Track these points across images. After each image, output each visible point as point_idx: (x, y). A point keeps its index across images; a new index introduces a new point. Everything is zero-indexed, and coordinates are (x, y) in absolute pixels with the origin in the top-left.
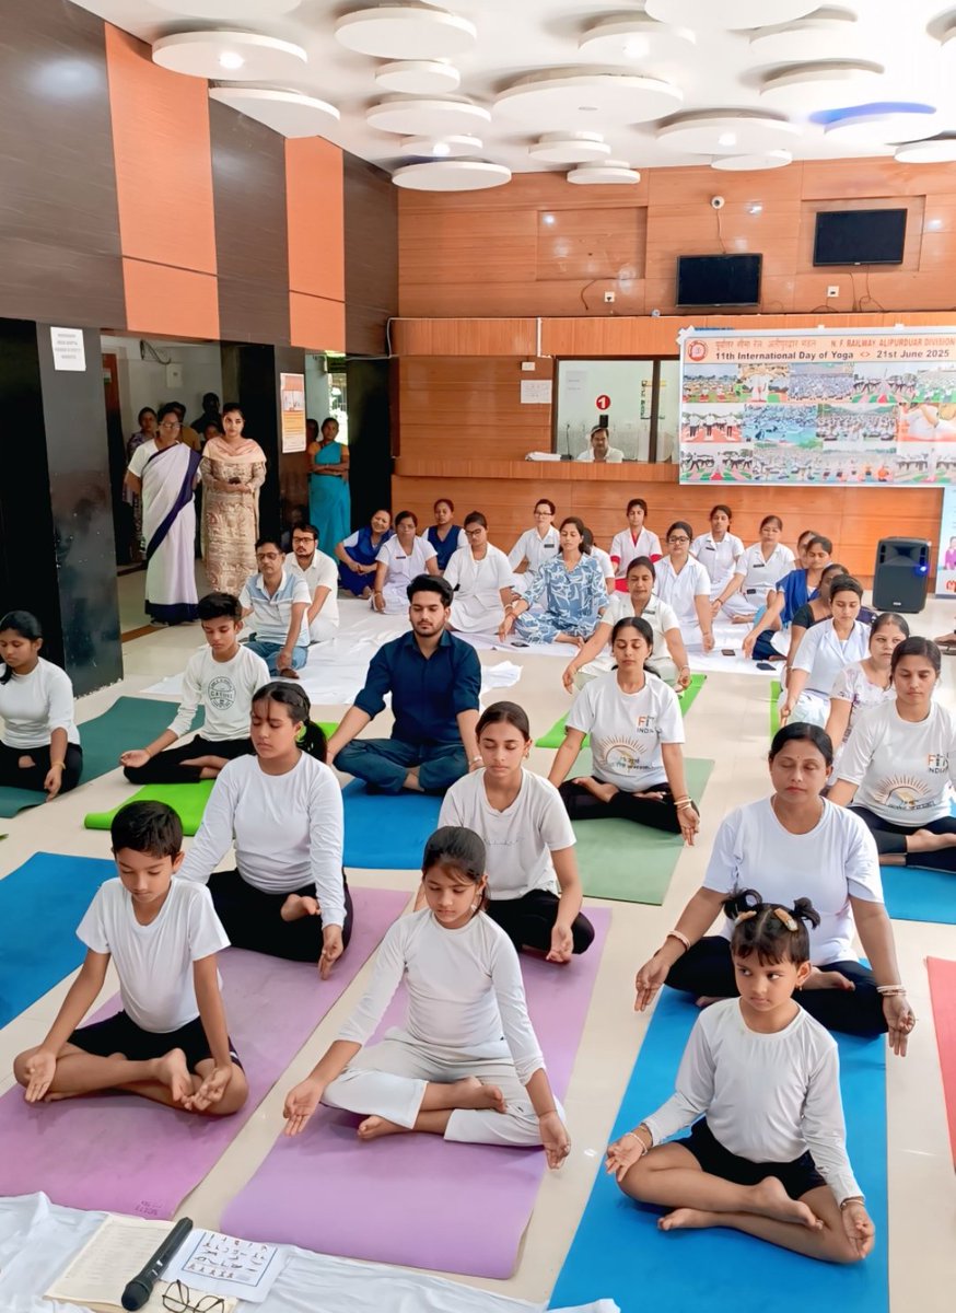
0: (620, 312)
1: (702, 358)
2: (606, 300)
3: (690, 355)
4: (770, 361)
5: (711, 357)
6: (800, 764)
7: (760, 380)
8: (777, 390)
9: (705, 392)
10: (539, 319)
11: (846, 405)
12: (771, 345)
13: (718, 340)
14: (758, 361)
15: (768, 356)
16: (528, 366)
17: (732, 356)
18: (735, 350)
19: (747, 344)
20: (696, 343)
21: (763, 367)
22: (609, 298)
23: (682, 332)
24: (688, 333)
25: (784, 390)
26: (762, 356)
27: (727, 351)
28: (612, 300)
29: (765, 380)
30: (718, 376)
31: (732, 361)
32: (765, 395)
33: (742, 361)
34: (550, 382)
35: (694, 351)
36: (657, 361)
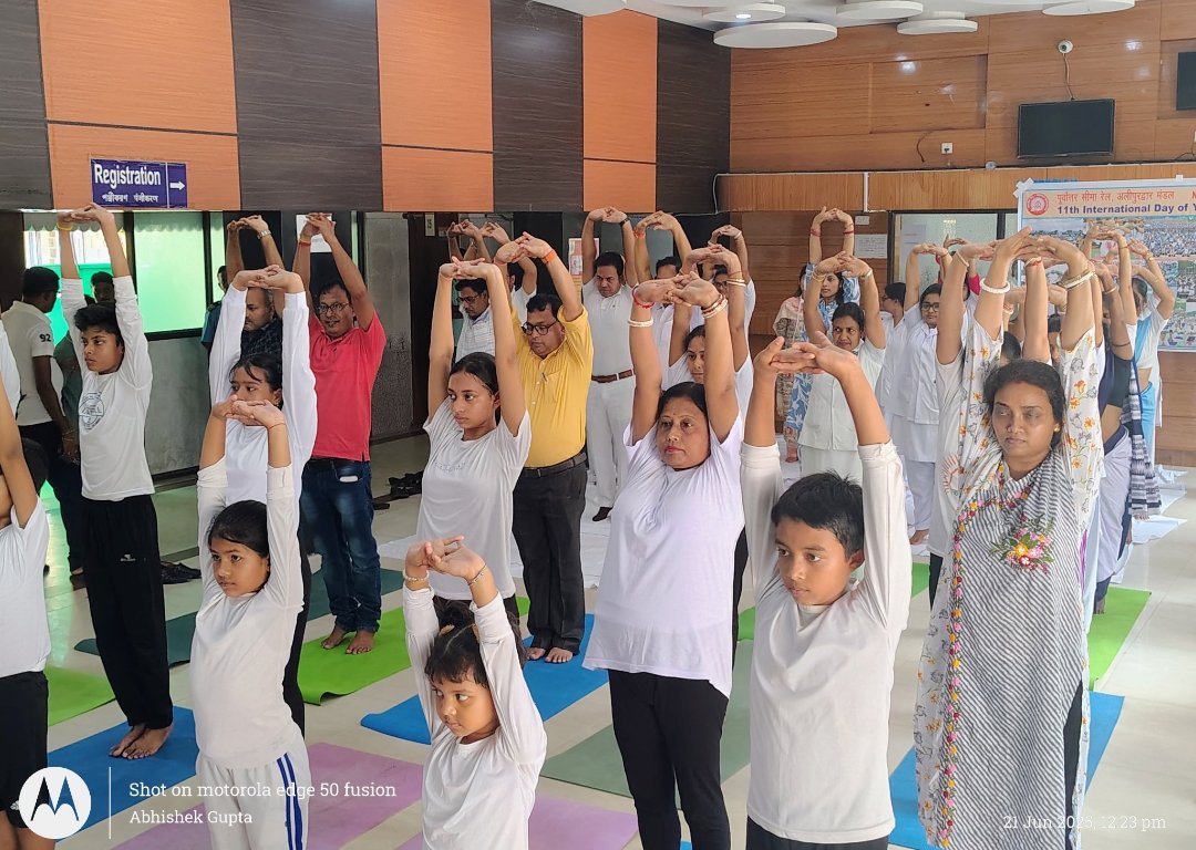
0: (956, 164)
1: (1043, 212)
2: (944, 152)
3: (1029, 210)
4: (1120, 214)
5: (1052, 210)
6: (677, 422)
10: (866, 173)
12: (1121, 197)
13: (1061, 193)
14: (1107, 214)
15: (1118, 210)
16: (862, 221)
17: (1077, 210)
18: (1080, 204)
19: (1093, 196)
20: (1035, 196)
21: (1112, 221)
22: (946, 150)
23: (1020, 185)
24: (1025, 187)
26: (1111, 209)
27: (1070, 204)
28: (950, 151)
30: (1061, 230)
31: (1076, 215)
33: (1086, 215)
34: (886, 236)
35: (1033, 205)
36: (1001, 214)
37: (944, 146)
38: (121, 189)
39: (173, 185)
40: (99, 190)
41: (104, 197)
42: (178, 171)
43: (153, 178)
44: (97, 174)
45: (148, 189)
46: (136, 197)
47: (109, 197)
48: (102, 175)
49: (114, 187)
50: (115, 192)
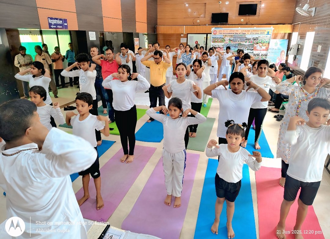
0: (200, 25)
1: (216, 34)
3: (214, 33)
4: (229, 34)
5: (218, 34)
6: (237, 83)
7: (227, 38)
8: (230, 40)
9: (216, 41)
10: (184, 26)
11: (244, 43)
12: (229, 31)
13: (219, 30)
14: (227, 34)
16: (182, 35)
18: (222, 32)
19: (225, 31)
20: (215, 31)
21: (228, 36)
24: (213, 29)
25: (232, 40)
29: (228, 38)
30: (219, 37)
31: (222, 34)
32: (228, 41)
33: (224, 34)
34: (186, 38)
36: (207, 34)
37: (198, 21)
38: (55, 25)
39: (65, 24)
40: (50, 25)
41: (51, 26)
42: (65, 21)
43: (61, 22)
44: (49, 21)
45: (60, 25)
46: (58, 27)
47: (52, 27)
48: (50, 21)
49: (53, 24)
50: (54, 25)
